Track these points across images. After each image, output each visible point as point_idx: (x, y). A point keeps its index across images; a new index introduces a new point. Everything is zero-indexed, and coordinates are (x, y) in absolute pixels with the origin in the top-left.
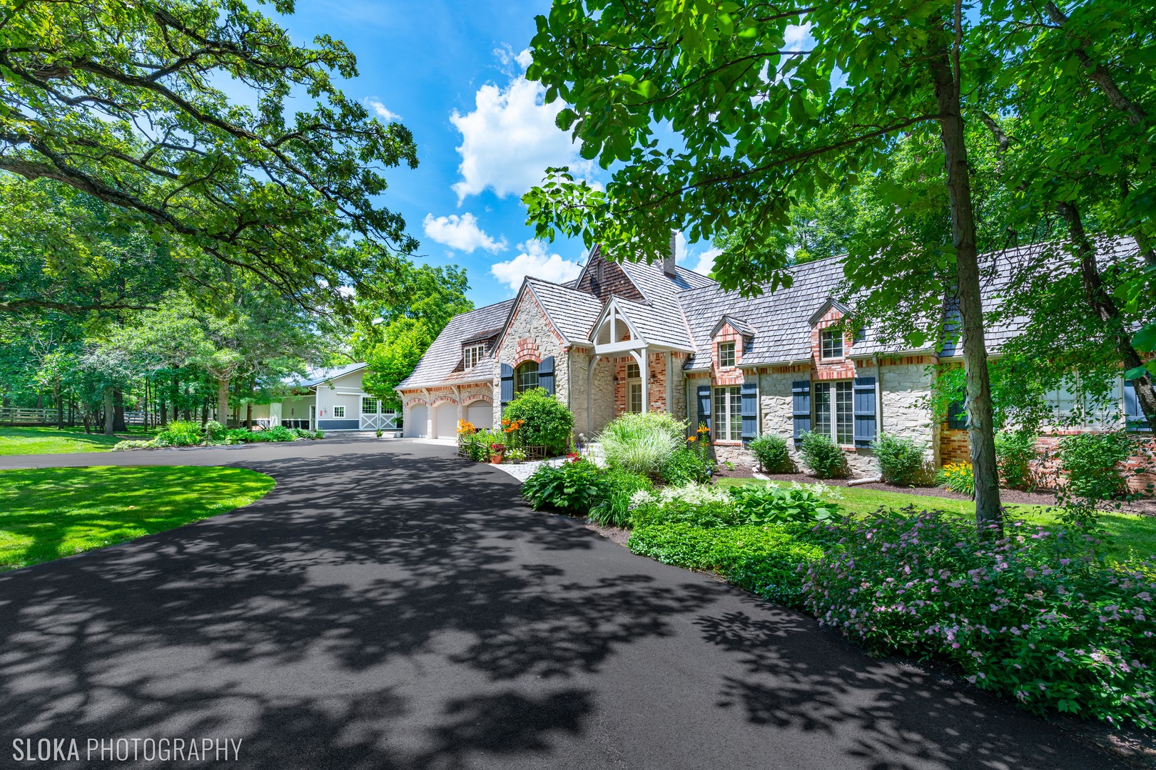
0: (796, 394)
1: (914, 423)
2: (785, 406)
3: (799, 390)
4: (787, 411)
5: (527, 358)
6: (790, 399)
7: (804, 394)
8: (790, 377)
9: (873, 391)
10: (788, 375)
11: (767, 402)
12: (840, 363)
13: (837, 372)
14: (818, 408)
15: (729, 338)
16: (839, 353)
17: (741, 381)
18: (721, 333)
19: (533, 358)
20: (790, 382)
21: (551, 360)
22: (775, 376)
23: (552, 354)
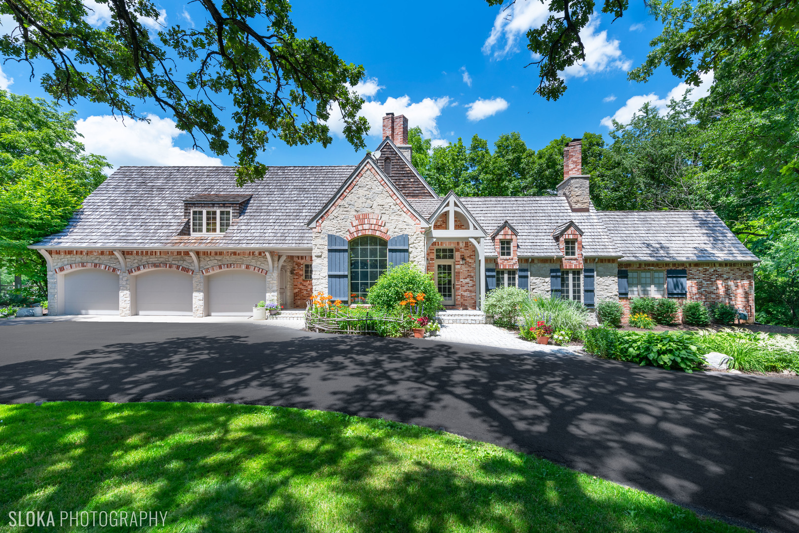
0: (552, 277)
1: (611, 294)
2: (545, 284)
3: (554, 274)
4: (546, 287)
5: (369, 233)
6: (548, 279)
7: (556, 277)
8: (548, 266)
9: (593, 276)
10: (547, 265)
11: (535, 281)
12: (576, 259)
13: (574, 265)
14: (562, 285)
15: (508, 237)
16: (573, 254)
17: (517, 267)
18: (502, 232)
19: (378, 234)
20: (548, 269)
21: (405, 239)
22: (539, 264)
23: (406, 233)
